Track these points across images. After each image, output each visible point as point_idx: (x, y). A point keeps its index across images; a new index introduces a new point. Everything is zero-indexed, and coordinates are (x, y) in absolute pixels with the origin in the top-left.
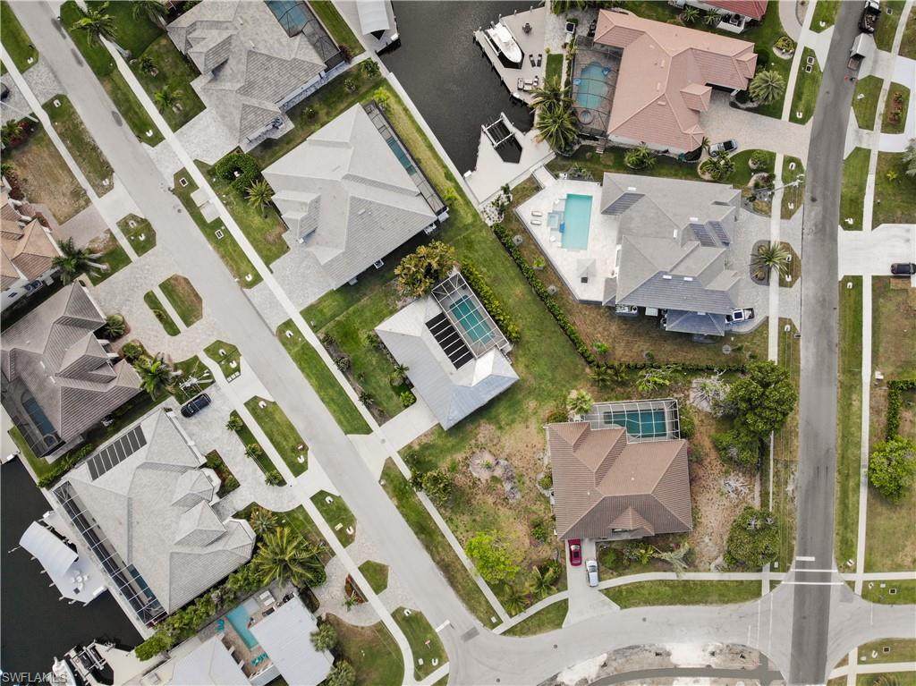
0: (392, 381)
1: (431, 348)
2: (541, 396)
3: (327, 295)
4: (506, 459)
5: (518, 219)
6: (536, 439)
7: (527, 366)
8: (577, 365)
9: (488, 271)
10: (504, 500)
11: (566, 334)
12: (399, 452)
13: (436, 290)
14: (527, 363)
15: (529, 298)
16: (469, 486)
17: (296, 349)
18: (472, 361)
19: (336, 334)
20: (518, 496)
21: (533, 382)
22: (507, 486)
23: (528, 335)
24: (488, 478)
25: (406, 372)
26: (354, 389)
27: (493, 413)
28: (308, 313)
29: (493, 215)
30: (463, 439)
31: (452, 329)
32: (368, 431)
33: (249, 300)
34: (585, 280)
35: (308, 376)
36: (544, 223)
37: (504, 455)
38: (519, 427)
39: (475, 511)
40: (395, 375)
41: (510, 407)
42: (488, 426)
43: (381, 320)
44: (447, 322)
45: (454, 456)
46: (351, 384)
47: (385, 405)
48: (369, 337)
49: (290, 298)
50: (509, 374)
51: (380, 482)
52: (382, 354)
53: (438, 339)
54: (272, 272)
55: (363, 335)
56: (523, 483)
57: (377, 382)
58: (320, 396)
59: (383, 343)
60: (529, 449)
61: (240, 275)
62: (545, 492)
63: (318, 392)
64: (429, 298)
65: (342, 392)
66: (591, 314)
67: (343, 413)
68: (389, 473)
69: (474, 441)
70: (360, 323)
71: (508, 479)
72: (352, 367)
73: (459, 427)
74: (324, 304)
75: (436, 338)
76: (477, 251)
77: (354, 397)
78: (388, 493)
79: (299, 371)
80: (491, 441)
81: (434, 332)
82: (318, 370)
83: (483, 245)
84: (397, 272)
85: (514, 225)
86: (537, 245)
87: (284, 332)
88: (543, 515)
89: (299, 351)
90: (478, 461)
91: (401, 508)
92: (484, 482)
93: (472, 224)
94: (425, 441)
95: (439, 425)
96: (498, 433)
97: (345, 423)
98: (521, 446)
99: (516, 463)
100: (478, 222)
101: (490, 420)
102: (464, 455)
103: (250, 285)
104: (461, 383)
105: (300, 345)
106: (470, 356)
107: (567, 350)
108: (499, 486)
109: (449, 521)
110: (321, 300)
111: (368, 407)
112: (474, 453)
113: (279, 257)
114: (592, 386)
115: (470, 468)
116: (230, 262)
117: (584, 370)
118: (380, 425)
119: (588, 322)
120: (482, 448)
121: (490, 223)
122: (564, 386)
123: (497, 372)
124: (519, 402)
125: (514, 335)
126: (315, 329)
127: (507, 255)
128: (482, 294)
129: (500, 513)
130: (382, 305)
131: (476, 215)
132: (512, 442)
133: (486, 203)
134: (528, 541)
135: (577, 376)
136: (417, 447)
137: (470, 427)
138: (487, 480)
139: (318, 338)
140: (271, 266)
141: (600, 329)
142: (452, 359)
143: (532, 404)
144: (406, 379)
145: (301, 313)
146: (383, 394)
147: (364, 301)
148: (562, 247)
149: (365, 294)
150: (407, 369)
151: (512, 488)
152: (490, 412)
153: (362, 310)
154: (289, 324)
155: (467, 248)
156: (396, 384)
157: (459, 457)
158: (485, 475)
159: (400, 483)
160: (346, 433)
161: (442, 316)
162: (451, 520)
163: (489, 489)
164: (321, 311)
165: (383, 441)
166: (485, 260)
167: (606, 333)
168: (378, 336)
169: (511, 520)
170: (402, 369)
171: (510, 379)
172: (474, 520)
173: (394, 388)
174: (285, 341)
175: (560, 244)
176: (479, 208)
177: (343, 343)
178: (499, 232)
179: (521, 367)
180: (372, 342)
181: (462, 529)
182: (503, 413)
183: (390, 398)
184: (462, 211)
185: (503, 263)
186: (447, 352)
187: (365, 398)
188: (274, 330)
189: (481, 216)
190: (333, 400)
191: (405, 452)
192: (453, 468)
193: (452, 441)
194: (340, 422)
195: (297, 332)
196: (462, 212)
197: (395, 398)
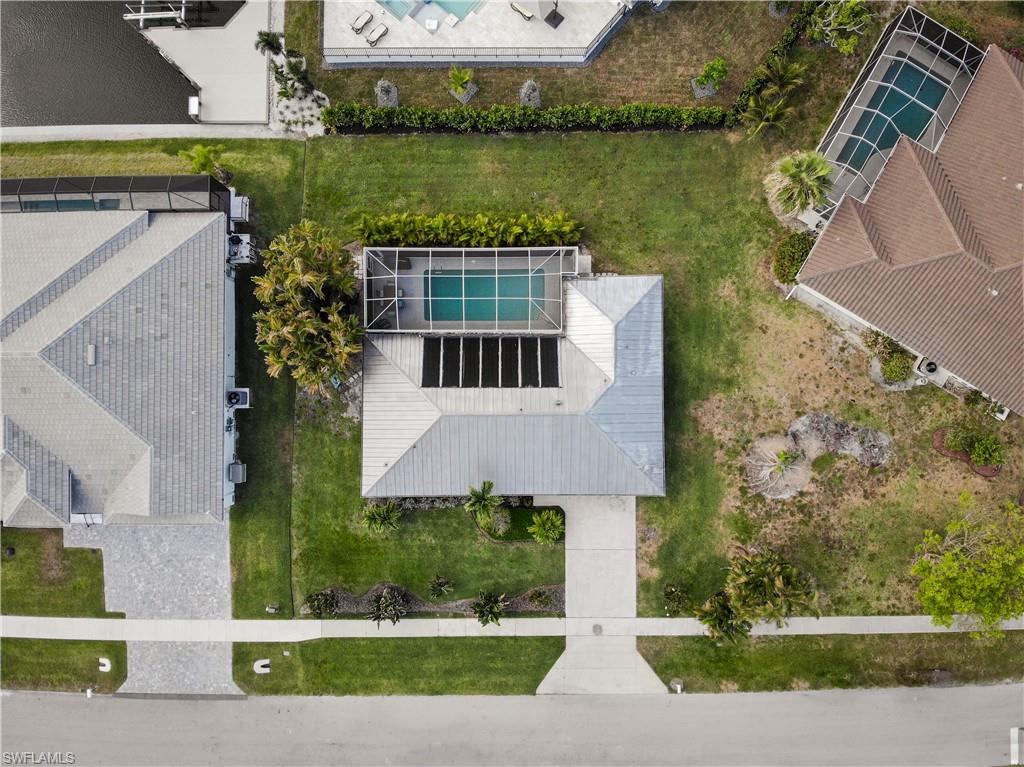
0: (491, 532)
1: (479, 409)
2: (723, 261)
3: (234, 545)
4: (799, 414)
5: (349, 70)
6: (800, 329)
7: (644, 249)
8: (709, 151)
9: (407, 196)
10: (872, 472)
11: (635, 129)
12: (639, 615)
13: (369, 321)
14: (637, 245)
15: (515, 152)
16: (801, 522)
17: (301, 674)
18: (562, 347)
19: (322, 577)
20: (885, 439)
21: (683, 260)
22: (853, 448)
23: (587, 204)
24: (812, 474)
25: (494, 492)
26: (456, 616)
27: (691, 378)
28: (245, 605)
29: (307, 113)
30: (701, 471)
31: (471, 342)
32: (557, 645)
33: (145, 696)
34: (555, 19)
35: (369, 689)
36: (390, 20)
37: (788, 414)
38: (754, 347)
39: (856, 543)
40: (482, 519)
41: (699, 337)
42: (707, 405)
43: (356, 468)
44: (452, 342)
45: (723, 510)
46: (444, 616)
47: (530, 577)
48: (372, 518)
49: (194, 617)
50: (639, 290)
51: (672, 691)
52: (426, 514)
53: (470, 382)
54: (122, 616)
55: (361, 527)
56: (867, 412)
57: (475, 561)
58: (422, 692)
59: (405, 499)
60: (809, 355)
61: (89, 678)
62: (911, 383)
63: (414, 691)
64: (378, 344)
65: (445, 645)
66: (631, 56)
67: (489, 671)
68: (665, 660)
69: (718, 453)
70: (336, 517)
71: (839, 437)
72: (412, 592)
73: (673, 461)
74: (248, 560)
75: (465, 385)
76: (354, 192)
77: (470, 627)
78: (703, 689)
79: (347, 697)
80: (742, 418)
81: (451, 382)
82: (370, 662)
83: (352, 171)
84: (274, 371)
85: (355, 85)
86: (421, 67)
87: (252, 673)
88: (951, 417)
89: (307, 672)
90: (765, 473)
91: (752, 683)
92: (812, 488)
93: (298, 164)
94: (652, 549)
95: (641, 500)
96: (736, 393)
97: (511, 680)
98: (795, 366)
99: (819, 401)
100: (301, 150)
101: (700, 394)
102: (735, 491)
103: (120, 673)
104: (592, 398)
105: (298, 661)
106: (550, 344)
107: (667, 150)
108: (840, 464)
109: (838, 607)
110: (237, 561)
111: (512, 613)
112: (742, 469)
113: (101, 583)
114: (769, 151)
115: (769, 497)
116: (53, 677)
117: (726, 144)
118: (562, 615)
119: (640, 71)
120: (744, 445)
121: (318, 129)
122: (733, 203)
123: (620, 312)
124: (704, 311)
125: (567, 229)
126: (285, 612)
127: (402, 138)
128: (443, 236)
129: (893, 497)
130: (331, 450)
131: (284, 146)
132: (772, 380)
133: (275, 111)
134: (979, 480)
135: (730, 165)
136: (655, 573)
137: (686, 443)
138: (813, 480)
139: (306, 617)
140: (109, 609)
141: (670, 59)
142: (530, 381)
143: (725, 290)
144: (506, 502)
145: (236, 616)
146: (504, 566)
147: (298, 476)
148: (461, 19)
149: (287, 467)
150: (488, 487)
151: (862, 443)
152: (686, 382)
153: (313, 493)
154: (243, 654)
155: (336, 207)
156: (502, 529)
157: (730, 502)
158: (801, 478)
159: (702, 653)
160: (531, 690)
161: (431, 344)
162: (840, 600)
163: (833, 487)
164: (258, 576)
165: (597, 629)
166: (384, 187)
167: (685, 53)
168: (385, 500)
169: (919, 484)
170: (480, 499)
171: (649, 295)
172: (872, 557)
173: (508, 537)
174: (270, 683)
175: (452, 19)
176: (276, 131)
177: (351, 578)
178: (345, 123)
179: (638, 259)
180: (385, 519)
181: (871, 591)
182: (705, 359)
183: (522, 557)
184: (255, 166)
185: (413, 157)
186: (509, 382)
187: (487, 609)
188: (235, 689)
189: (293, 136)
190: (449, 673)
191: (648, 601)
192: (745, 530)
193: (690, 495)
194: (502, 689)
195: (268, 648)
196: (258, 167)
197: (528, 547)
